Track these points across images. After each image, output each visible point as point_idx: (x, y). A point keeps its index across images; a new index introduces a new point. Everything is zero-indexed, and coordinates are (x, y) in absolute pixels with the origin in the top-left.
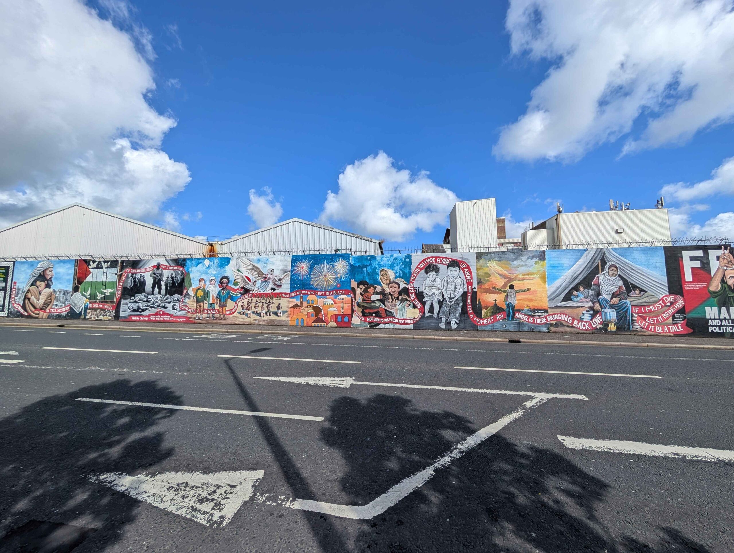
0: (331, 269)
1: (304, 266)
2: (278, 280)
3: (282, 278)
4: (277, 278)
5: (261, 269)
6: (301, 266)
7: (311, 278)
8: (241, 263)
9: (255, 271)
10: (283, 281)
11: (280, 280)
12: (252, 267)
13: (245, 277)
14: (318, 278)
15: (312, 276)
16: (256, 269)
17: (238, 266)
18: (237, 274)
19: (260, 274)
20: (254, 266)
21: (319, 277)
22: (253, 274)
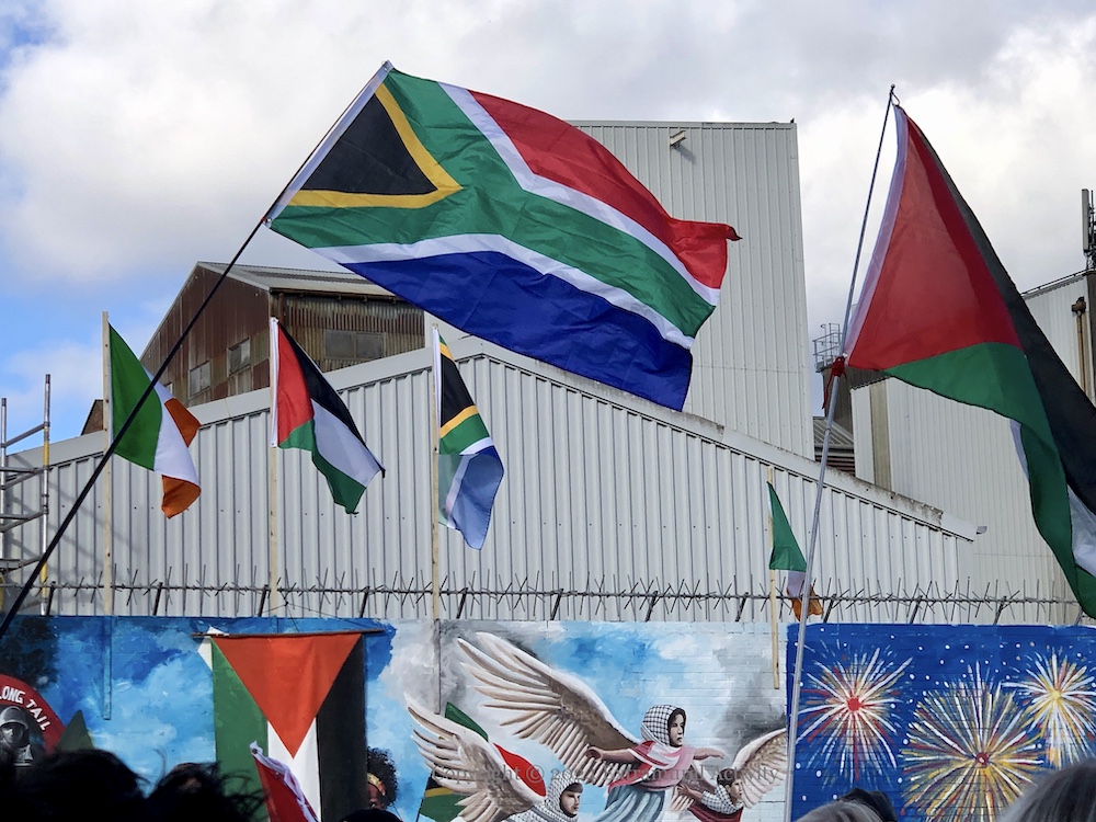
0: (1009, 717)
1: (863, 697)
2: (714, 783)
3: (737, 765)
4: (709, 767)
5: (602, 707)
6: (842, 697)
7: (904, 769)
8: (468, 667)
9: (564, 717)
10: (748, 788)
11: (727, 778)
12: (547, 695)
13: (500, 761)
14: (944, 772)
15: (910, 756)
16: (571, 707)
17: (449, 684)
18: (447, 741)
19: (599, 738)
20: (555, 685)
21: (947, 762)
22: (551, 740)
